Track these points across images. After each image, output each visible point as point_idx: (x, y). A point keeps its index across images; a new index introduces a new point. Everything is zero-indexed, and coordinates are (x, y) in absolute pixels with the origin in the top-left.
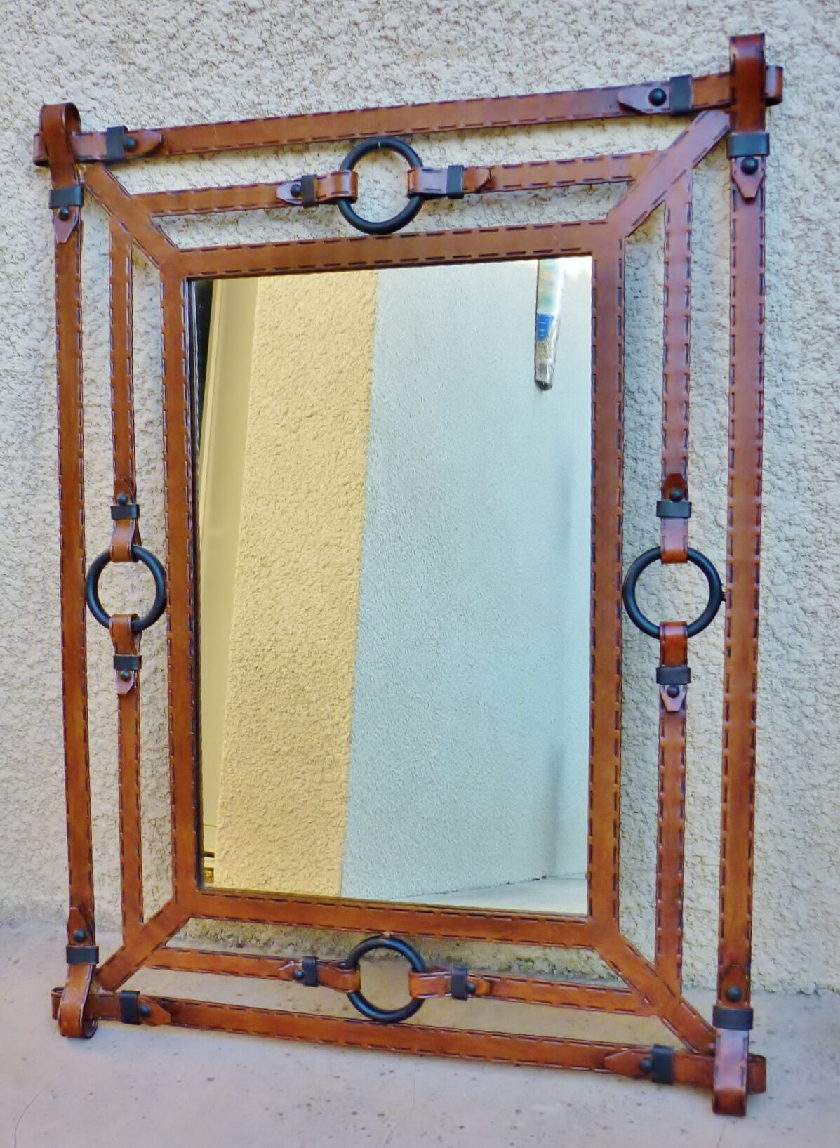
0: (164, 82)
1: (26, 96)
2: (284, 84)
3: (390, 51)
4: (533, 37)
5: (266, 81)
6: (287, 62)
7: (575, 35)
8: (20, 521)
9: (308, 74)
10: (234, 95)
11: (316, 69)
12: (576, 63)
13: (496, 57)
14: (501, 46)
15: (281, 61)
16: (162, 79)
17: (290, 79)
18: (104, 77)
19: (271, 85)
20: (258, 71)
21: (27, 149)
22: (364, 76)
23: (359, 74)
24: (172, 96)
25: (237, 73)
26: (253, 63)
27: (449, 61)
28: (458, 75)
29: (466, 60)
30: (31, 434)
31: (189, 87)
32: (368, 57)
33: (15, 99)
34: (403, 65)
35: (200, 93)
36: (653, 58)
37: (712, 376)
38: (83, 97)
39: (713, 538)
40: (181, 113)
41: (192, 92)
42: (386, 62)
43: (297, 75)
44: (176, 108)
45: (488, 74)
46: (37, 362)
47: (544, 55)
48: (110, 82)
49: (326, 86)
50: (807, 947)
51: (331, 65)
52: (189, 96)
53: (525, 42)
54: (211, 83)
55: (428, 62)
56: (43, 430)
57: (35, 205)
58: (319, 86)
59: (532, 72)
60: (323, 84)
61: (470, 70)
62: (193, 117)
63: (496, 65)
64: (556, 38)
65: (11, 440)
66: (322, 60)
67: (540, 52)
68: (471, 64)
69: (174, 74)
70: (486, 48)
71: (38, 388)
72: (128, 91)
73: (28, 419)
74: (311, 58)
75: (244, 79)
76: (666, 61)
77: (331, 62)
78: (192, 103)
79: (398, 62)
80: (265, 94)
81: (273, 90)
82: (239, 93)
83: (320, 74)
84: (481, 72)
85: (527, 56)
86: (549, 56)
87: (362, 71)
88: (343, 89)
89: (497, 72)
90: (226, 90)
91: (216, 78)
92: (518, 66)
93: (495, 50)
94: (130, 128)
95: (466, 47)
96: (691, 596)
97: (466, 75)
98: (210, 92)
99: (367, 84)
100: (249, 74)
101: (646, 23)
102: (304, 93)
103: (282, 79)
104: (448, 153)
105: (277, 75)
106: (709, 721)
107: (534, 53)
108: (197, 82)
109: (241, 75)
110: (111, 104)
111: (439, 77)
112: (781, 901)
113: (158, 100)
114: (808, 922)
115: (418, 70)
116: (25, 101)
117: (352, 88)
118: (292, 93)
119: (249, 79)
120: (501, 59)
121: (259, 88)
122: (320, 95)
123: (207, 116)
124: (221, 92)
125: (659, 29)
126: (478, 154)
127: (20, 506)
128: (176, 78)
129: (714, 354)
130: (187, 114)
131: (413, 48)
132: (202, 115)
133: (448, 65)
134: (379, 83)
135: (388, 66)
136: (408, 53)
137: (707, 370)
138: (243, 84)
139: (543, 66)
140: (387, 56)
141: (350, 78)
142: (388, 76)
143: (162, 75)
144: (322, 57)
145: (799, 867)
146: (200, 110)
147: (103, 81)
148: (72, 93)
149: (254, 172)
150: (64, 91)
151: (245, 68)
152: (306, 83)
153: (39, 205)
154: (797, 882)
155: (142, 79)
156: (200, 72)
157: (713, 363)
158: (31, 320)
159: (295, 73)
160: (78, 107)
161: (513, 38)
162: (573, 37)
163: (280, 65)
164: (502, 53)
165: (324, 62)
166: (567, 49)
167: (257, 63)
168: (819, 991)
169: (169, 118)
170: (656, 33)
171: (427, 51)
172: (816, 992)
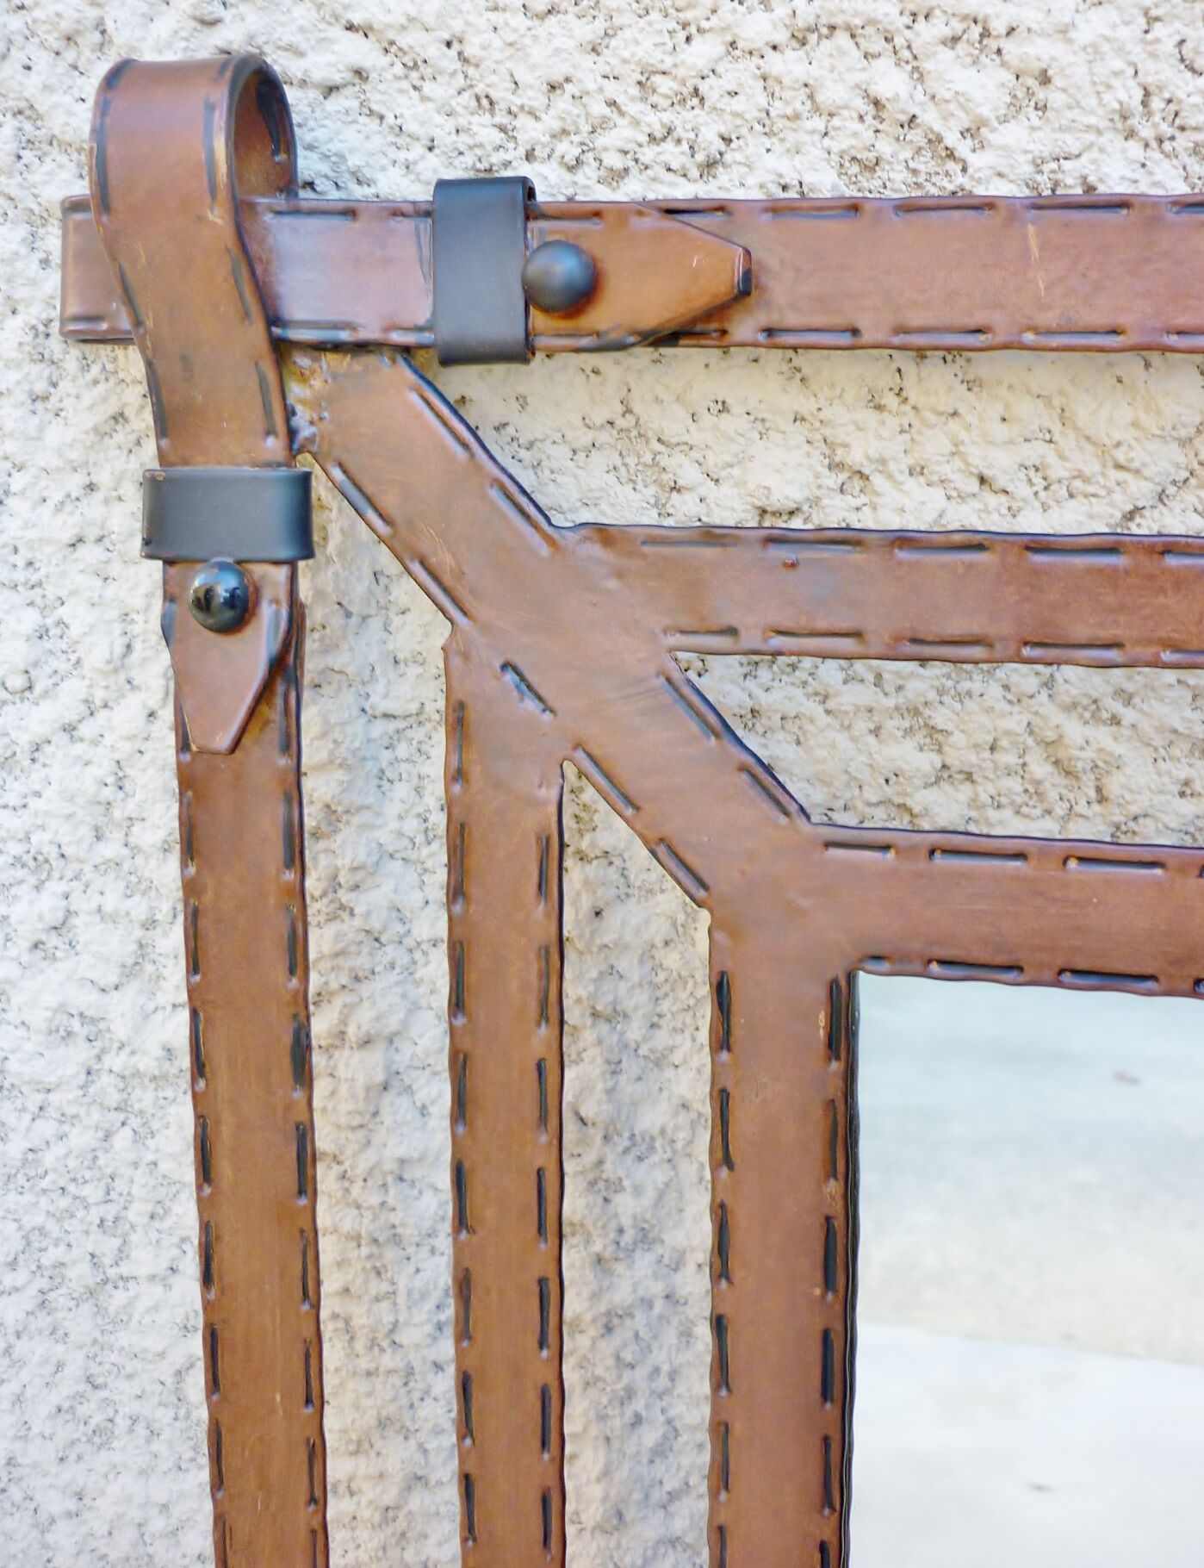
10: (1138, 53)
21: (32, 241)
24: (782, 37)
30: (80, 1274)
35: (936, 29)
40: (819, 123)
44: (799, 103)
46: (99, 1058)
52: (878, 45)
56: (125, 1269)
57: (75, 483)
62: (885, 147)
71: (107, 1136)
73: (72, 1225)
78: (891, 81)
82: (1169, 46)
94: (550, 185)
98: (998, 27)
110: (449, 60)
113: (704, 51)
123: (963, 148)
124: (1064, 31)
130: (853, 134)
132: (935, 140)
146: (930, 117)
153: (91, 487)
158: (69, 913)
160: (280, 64)
169: (754, 145)
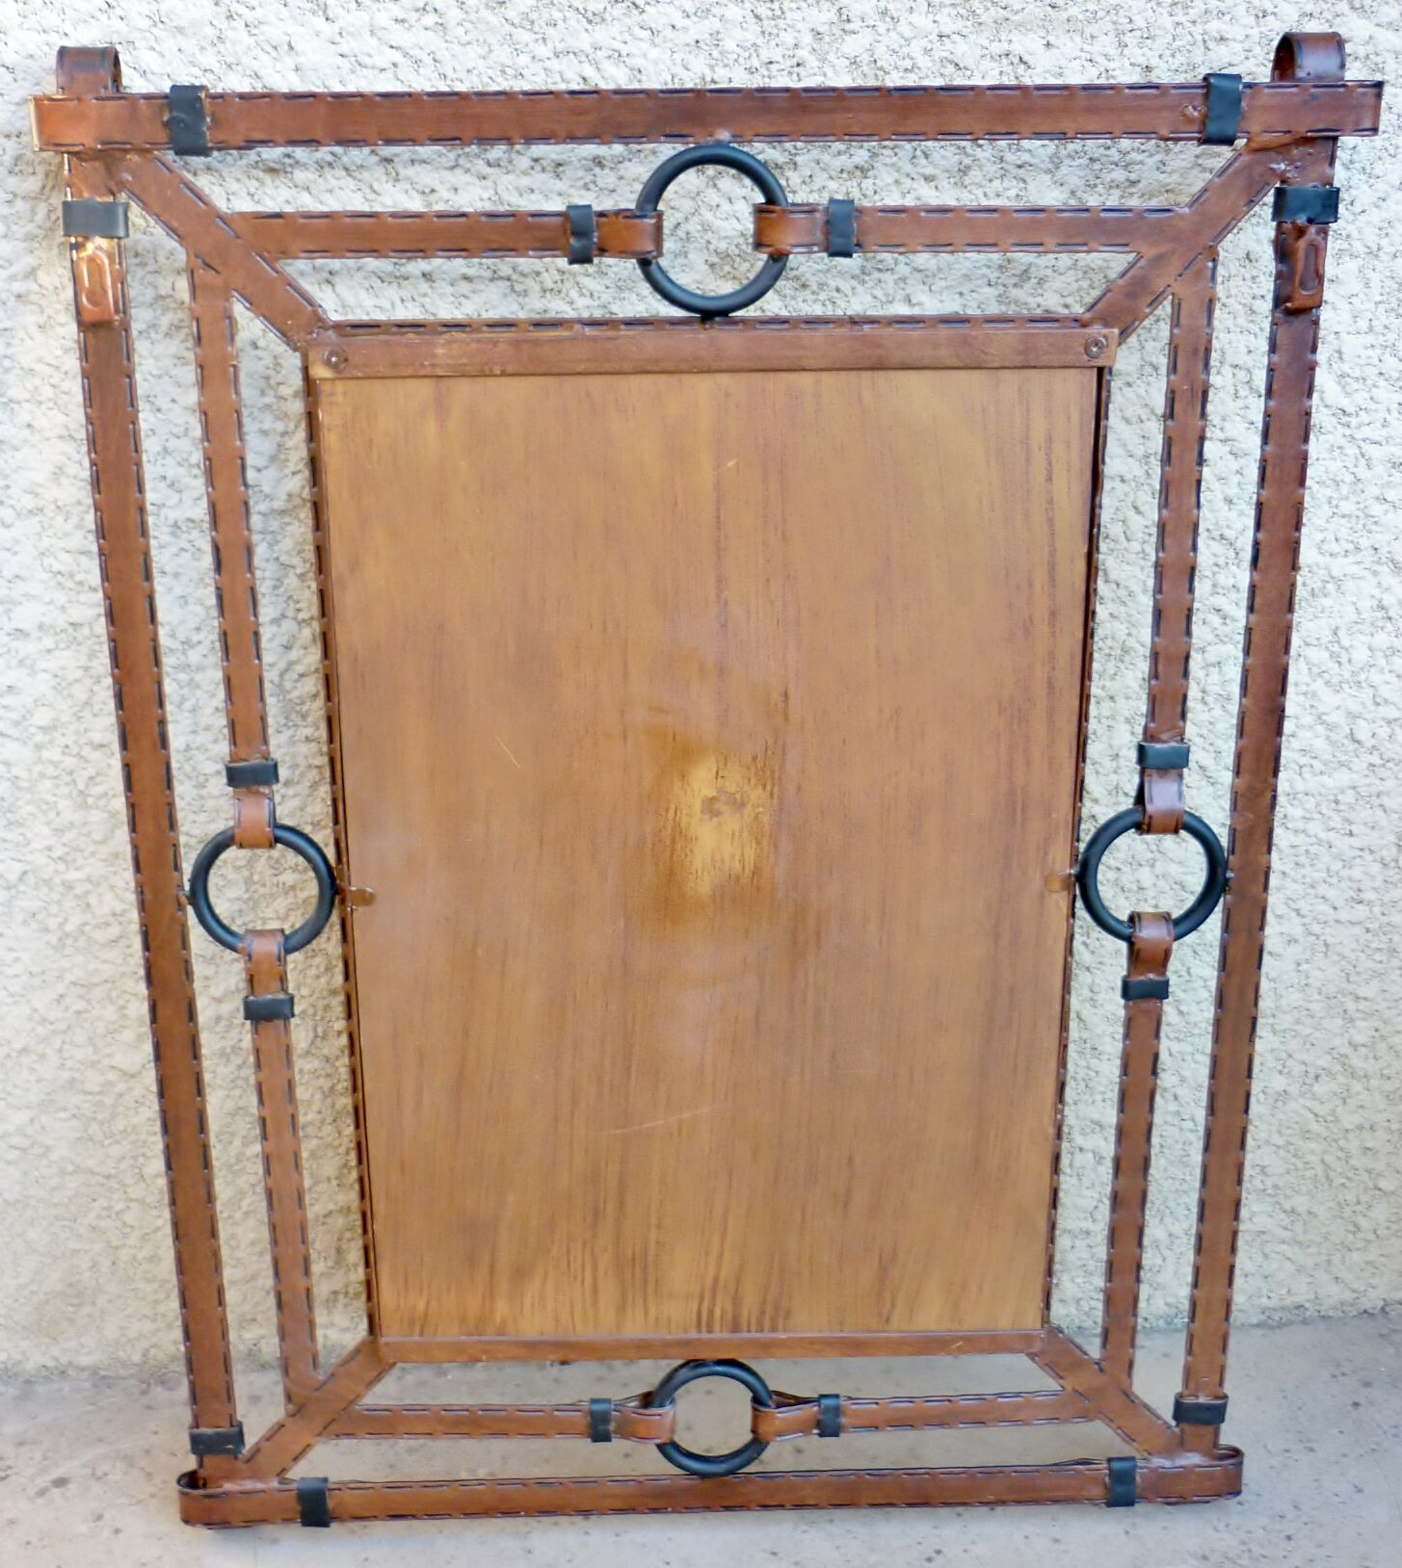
0: (537, 29)
1: (254, 31)
2: (761, 51)
3: (954, 12)
4: (1191, 11)
5: (729, 44)
6: (770, 13)
7: (1257, 16)
8: (207, 771)
9: (807, 38)
11: (821, 30)
12: (1252, 61)
13: (1127, 38)
14: (1139, 22)
15: (759, 11)
16: (532, 22)
17: (773, 43)
18: (417, 10)
19: (738, 50)
20: (717, 24)
22: (906, 50)
23: (896, 47)
25: (678, 26)
26: (708, 10)
27: (1052, 39)
28: (1063, 63)
29: (1078, 39)
31: (584, 42)
32: (914, 18)
33: (230, 34)
34: (972, 37)
36: (1368, 62)
37: (1378, 536)
38: (374, 42)
39: (1344, 758)
41: (590, 51)
42: (946, 31)
43: (788, 38)
45: (1111, 65)
47: (1204, 41)
48: (430, 19)
49: (836, 61)
50: (1382, 1259)
51: (848, 27)
53: (1177, 19)
54: (628, 38)
55: (1015, 36)
58: (824, 60)
59: (1184, 67)
60: (831, 57)
61: (1083, 55)
63: (1126, 51)
64: (1227, 17)
65: (195, 638)
66: (833, 16)
67: (1200, 38)
68: (1087, 47)
69: (557, 15)
70: (1114, 23)
72: (466, 39)
74: (814, 11)
75: (690, 38)
76: (1387, 69)
77: (849, 21)
79: (965, 31)
80: (726, 66)
81: (741, 60)
83: (827, 39)
84: (1101, 60)
85: (1178, 43)
86: (1211, 45)
87: (903, 42)
88: (865, 68)
89: (1127, 63)
90: (654, 53)
91: (637, 31)
92: (1160, 56)
93: (1129, 27)
95: (1081, 17)
96: (1302, 836)
97: (1076, 64)
99: (908, 64)
100: (700, 29)
101: (1367, 8)
102: (796, 69)
103: (760, 41)
104: (1031, 186)
105: (752, 34)
106: (1301, 996)
107: (1189, 38)
108: (601, 34)
109: (686, 29)
111: (1031, 63)
112: (1358, 1208)
114: (1388, 1228)
115: (997, 48)
116: (251, 41)
117: (881, 69)
118: (773, 67)
119: (698, 37)
120: (1135, 41)
121: (715, 54)
122: (825, 75)
125: (1385, 20)
126: (1079, 193)
127: (210, 746)
128: (560, 23)
129: (1386, 506)
131: (993, 11)
133: (1048, 45)
134: (930, 64)
135: (948, 36)
136: (983, 19)
137: (1373, 528)
138: (688, 45)
139: (1199, 60)
140: (948, 19)
141: (881, 51)
142: (945, 54)
143: (534, 16)
144: (834, 10)
145: (1388, 1165)
147: (415, 15)
148: (351, 34)
149: (693, 199)
150: (336, 27)
151: (693, 18)
152: (802, 53)
154: (1383, 1184)
155: (494, 20)
156: (607, 16)
157: (1383, 520)
159: (782, 34)
161: (1159, 10)
162: (1253, 18)
163: (757, 17)
164: (1138, 33)
165: (835, 19)
166: (1242, 38)
167: (715, 10)
168: (1388, 1309)
170: (1378, 25)
171: (1016, 18)
172: (1383, 1309)
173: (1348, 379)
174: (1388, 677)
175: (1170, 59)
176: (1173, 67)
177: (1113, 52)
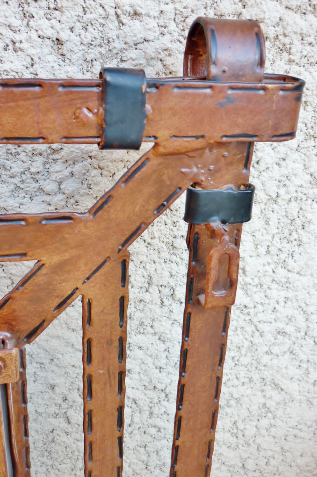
173: (249, 286)
174: (267, 438)
175: (83, 32)
176: (85, 41)
177: (16, 23)
